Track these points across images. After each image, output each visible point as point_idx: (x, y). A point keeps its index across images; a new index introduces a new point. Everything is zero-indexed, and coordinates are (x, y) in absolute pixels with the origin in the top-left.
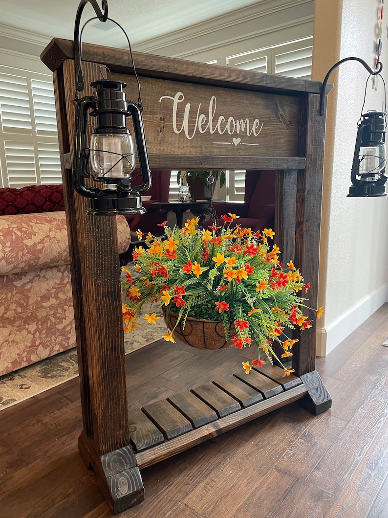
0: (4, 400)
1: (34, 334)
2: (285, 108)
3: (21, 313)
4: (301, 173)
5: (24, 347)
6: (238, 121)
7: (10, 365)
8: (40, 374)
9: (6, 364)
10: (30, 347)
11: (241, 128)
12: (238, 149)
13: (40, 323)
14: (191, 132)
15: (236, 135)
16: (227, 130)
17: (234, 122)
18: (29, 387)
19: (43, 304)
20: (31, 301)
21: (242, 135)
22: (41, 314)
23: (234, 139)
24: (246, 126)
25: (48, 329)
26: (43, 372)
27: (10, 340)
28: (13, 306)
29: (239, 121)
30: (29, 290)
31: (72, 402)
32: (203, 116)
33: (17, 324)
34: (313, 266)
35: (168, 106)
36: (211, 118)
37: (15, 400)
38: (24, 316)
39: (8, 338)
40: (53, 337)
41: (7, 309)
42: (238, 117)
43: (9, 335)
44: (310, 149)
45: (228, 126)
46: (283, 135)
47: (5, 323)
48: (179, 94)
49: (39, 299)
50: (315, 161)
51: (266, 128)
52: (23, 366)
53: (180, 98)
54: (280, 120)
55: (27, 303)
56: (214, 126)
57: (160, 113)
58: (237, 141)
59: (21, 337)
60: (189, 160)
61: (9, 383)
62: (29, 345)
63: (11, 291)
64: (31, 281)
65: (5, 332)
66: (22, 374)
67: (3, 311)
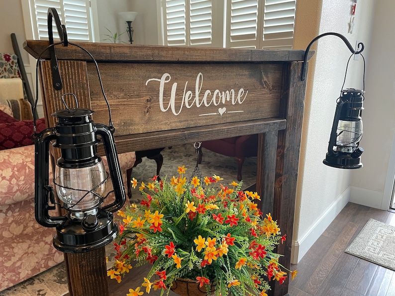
1: (51, 244)
2: (270, 75)
3: (38, 228)
4: (282, 134)
5: (42, 256)
6: (223, 93)
7: (30, 272)
8: (56, 278)
9: (27, 272)
10: (47, 255)
11: (226, 98)
12: (223, 118)
14: (177, 108)
15: (221, 106)
16: (213, 102)
17: (220, 94)
21: (228, 105)
23: (220, 109)
24: (231, 96)
26: (59, 276)
27: (29, 252)
28: (31, 224)
29: (225, 92)
32: (190, 92)
33: (35, 238)
34: (290, 210)
35: (154, 88)
36: (197, 93)
38: (42, 231)
39: (27, 251)
41: (25, 227)
42: (223, 89)
43: (28, 248)
44: (290, 111)
45: (214, 99)
46: (266, 99)
47: (24, 238)
48: (166, 75)
50: (295, 121)
51: (251, 95)
52: (41, 272)
53: (167, 78)
54: (264, 87)
56: (200, 101)
57: (146, 95)
58: (222, 111)
59: (39, 248)
60: (175, 139)
61: (29, 288)
62: (46, 253)
63: (29, 212)
65: (25, 246)
66: (41, 277)
67: (22, 229)
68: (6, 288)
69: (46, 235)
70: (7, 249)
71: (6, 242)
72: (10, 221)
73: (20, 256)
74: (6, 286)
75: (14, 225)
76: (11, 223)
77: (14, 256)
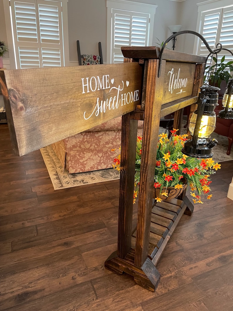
0: (84, 182)
1: (101, 158)
3: (96, 148)
5: (96, 162)
7: (90, 168)
8: (100, 175)
9: (88, 168)
13: (104, 154)
18: (95, 179)
19: (106, 146)
20: (101, 144)
22: (105, 150)
25: (107, 157)
26: (102, 174)
27: (91, 158)
28: (94, 145)
30: (101, 139)
31: (108, 190)
33: (94, 152)
37: (88, 183)
38: (98, 149)
40: (109, 161)
41: (91, 145)
43: (91, 156)
47: (90, 151)
49: (105, 143)
52: (95, 170)
55: (100, 144)
57: (167, 81)
59: (95, 158)
61: (88, 175)
62: (98, 162)
63: (94, 138)
64: (102, 135)
65: (90, 154)
66: (94, 173)
67: (90, 146)
68: (79, 172)
69: (99, 152)
70: (82, 153)
71: (82, 150)
72: (85, 140)
73: (87, 159)
74: (79, 171)
75: (86, 143)
76: (85, 142)
77: (84, 158)
